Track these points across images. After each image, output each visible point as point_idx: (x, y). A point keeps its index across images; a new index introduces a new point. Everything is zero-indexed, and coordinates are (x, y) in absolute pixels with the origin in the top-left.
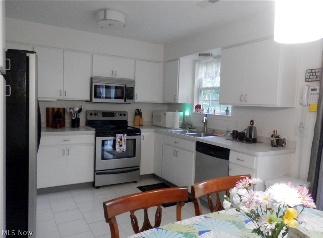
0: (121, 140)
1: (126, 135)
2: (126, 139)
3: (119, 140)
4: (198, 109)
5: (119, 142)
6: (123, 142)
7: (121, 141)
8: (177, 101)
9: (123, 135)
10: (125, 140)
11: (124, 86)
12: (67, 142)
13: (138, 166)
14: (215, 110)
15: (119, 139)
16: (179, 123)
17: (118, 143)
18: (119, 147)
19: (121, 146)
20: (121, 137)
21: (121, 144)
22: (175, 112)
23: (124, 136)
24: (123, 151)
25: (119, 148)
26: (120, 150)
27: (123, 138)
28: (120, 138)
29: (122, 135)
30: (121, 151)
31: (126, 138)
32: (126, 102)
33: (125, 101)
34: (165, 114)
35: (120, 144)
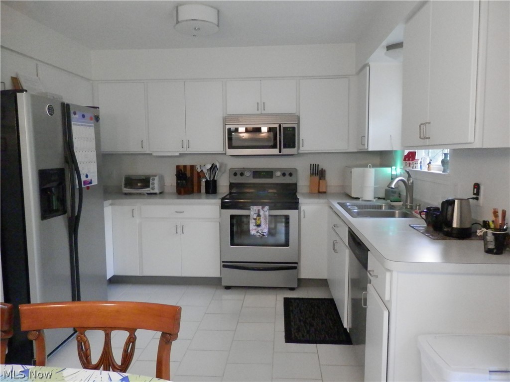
0: (259, 215)
1: (267, 208)
2: (268, 215)
3: (255, 216)
4: (409, 160)
5: (255, 219)
6: (262, 220)
7: (258, 218)
8: (366, 147)
9: (262, 208)
10: (265, 216)
11: (277, 126)
12: (180, 215)
13: (297, 263)
14: (430, 163)
15: (255, 214)
16: (373, 189)
17: (253, 221)
18: (255, 227)
19: (259, 226)
20: (259, 210)
21: (258, 222)
22: (366, 169)
23: (264, 209)
24: (262, 234)
25: (255, 229)
26: (258, 232)
27: (262, 213)
28: (257, 212)
29: (260, 207)
30: (259, 234)
31: (267, 213)
32: (281, 154)
33: (280, 152)
34: (351, 172)
35: (256, 223)
